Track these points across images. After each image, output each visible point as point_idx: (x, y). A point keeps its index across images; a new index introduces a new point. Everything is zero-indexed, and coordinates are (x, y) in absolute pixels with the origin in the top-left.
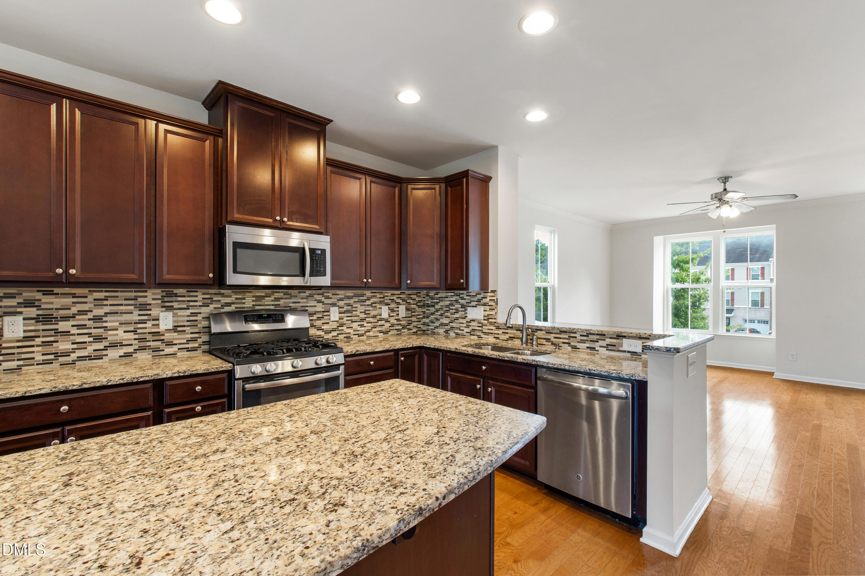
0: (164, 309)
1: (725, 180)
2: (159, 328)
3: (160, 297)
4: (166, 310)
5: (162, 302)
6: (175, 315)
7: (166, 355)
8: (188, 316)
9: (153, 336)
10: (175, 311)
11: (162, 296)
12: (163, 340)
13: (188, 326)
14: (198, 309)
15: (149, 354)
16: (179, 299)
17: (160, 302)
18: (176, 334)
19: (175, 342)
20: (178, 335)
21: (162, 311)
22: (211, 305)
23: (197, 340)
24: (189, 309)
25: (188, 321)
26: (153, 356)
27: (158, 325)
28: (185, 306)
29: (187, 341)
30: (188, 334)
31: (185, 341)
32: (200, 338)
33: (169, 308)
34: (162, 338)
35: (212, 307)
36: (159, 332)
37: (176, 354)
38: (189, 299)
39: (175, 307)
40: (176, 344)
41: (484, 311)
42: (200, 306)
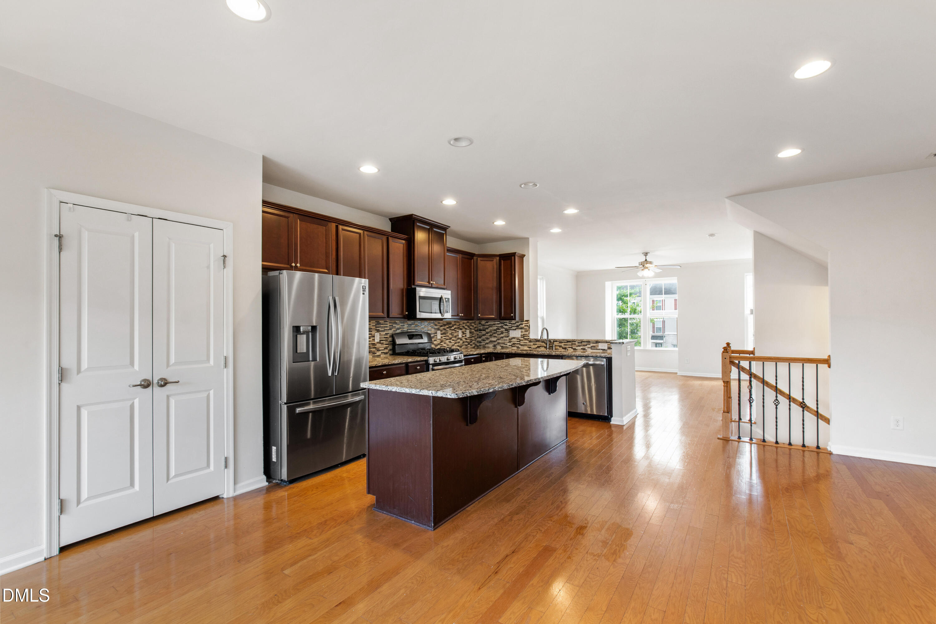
0: (376, 331)
1: (646, 254)
2: (375, 341)
3: (375, 325)
4: (377, 331)
5: (376, 327)
6: (380, 334)
7: (377, 356)
8: (385, 335)
9: (373, 345)
10: (380, 332)
11: (376, 324)
12: (376, 348)
13: (385, 340)
14: (387, 331)
15: (371, 355)
16: (382, 326)
17: (375, 327)
18: (380, 345)
19: (380, 349)
20: (381, 345)
21: (376, 332)
22: (392, 329)
23: (387, 348)
24: (384, 331)
25: (384, 338)
26: (373, 356)
27: (374, 340)
28: (383, 330)
29: (384, 348)
30: (384, 345)
31: (383, 349)
32: (389, 347)
33: (378, 331)
34: (376, 346)
35: (393, 330)
36: (374, 344)
37: (380, 355)
38: (384, 326)
39: (380, 330)
40: (380, 350)
41: (521, 332)
42: (389, 330)
